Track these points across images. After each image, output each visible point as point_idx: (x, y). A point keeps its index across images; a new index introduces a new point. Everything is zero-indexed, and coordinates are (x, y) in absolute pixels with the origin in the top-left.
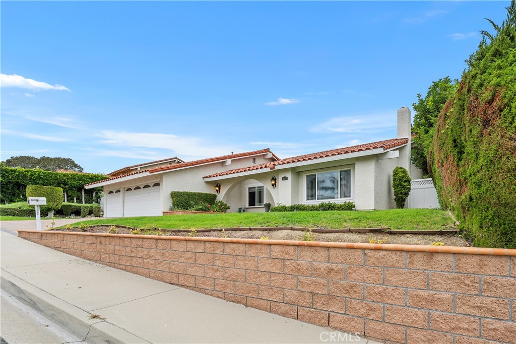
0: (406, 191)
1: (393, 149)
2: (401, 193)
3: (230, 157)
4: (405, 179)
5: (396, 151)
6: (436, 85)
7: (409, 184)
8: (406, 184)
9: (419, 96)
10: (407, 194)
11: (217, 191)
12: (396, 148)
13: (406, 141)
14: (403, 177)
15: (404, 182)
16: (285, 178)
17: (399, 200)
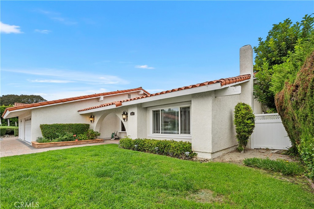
0: (250, 129)
1: (234, 84)
2: (244, 131)
3: (103, 94)
4: (247, 116)
5: (237, 87)
6: (276, 27)
7: (253, 122)
8: (249, 122)
9: (260, 39)
10: (250, 132)
11: (91, 121)
12: (237, 83)
13: (249, 77)
14: (246, 114)
15: (248, 120)
16: (133, 114)
17: (241, 137)
